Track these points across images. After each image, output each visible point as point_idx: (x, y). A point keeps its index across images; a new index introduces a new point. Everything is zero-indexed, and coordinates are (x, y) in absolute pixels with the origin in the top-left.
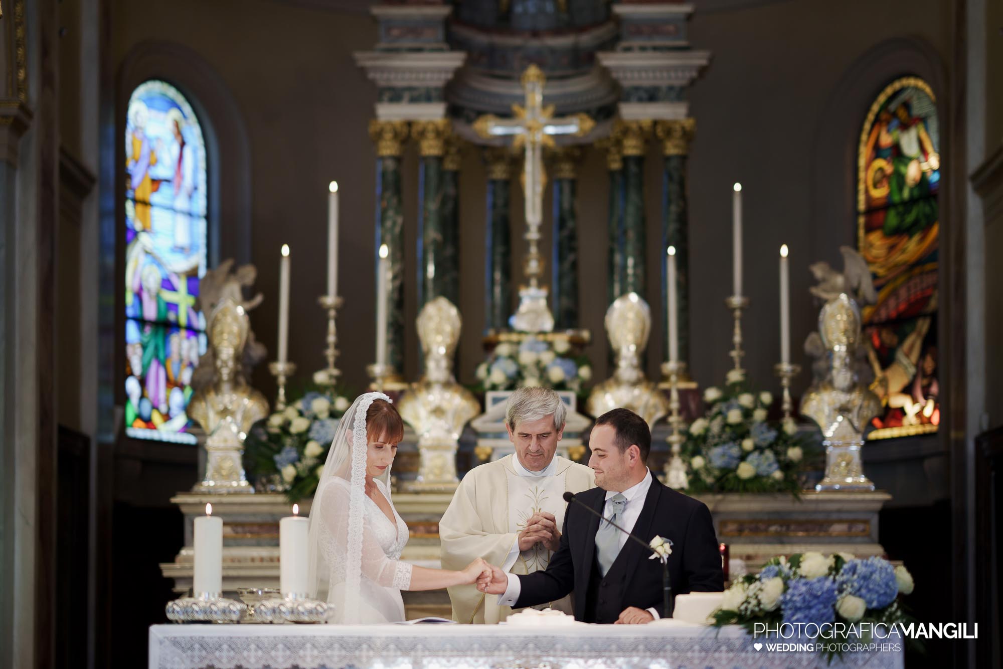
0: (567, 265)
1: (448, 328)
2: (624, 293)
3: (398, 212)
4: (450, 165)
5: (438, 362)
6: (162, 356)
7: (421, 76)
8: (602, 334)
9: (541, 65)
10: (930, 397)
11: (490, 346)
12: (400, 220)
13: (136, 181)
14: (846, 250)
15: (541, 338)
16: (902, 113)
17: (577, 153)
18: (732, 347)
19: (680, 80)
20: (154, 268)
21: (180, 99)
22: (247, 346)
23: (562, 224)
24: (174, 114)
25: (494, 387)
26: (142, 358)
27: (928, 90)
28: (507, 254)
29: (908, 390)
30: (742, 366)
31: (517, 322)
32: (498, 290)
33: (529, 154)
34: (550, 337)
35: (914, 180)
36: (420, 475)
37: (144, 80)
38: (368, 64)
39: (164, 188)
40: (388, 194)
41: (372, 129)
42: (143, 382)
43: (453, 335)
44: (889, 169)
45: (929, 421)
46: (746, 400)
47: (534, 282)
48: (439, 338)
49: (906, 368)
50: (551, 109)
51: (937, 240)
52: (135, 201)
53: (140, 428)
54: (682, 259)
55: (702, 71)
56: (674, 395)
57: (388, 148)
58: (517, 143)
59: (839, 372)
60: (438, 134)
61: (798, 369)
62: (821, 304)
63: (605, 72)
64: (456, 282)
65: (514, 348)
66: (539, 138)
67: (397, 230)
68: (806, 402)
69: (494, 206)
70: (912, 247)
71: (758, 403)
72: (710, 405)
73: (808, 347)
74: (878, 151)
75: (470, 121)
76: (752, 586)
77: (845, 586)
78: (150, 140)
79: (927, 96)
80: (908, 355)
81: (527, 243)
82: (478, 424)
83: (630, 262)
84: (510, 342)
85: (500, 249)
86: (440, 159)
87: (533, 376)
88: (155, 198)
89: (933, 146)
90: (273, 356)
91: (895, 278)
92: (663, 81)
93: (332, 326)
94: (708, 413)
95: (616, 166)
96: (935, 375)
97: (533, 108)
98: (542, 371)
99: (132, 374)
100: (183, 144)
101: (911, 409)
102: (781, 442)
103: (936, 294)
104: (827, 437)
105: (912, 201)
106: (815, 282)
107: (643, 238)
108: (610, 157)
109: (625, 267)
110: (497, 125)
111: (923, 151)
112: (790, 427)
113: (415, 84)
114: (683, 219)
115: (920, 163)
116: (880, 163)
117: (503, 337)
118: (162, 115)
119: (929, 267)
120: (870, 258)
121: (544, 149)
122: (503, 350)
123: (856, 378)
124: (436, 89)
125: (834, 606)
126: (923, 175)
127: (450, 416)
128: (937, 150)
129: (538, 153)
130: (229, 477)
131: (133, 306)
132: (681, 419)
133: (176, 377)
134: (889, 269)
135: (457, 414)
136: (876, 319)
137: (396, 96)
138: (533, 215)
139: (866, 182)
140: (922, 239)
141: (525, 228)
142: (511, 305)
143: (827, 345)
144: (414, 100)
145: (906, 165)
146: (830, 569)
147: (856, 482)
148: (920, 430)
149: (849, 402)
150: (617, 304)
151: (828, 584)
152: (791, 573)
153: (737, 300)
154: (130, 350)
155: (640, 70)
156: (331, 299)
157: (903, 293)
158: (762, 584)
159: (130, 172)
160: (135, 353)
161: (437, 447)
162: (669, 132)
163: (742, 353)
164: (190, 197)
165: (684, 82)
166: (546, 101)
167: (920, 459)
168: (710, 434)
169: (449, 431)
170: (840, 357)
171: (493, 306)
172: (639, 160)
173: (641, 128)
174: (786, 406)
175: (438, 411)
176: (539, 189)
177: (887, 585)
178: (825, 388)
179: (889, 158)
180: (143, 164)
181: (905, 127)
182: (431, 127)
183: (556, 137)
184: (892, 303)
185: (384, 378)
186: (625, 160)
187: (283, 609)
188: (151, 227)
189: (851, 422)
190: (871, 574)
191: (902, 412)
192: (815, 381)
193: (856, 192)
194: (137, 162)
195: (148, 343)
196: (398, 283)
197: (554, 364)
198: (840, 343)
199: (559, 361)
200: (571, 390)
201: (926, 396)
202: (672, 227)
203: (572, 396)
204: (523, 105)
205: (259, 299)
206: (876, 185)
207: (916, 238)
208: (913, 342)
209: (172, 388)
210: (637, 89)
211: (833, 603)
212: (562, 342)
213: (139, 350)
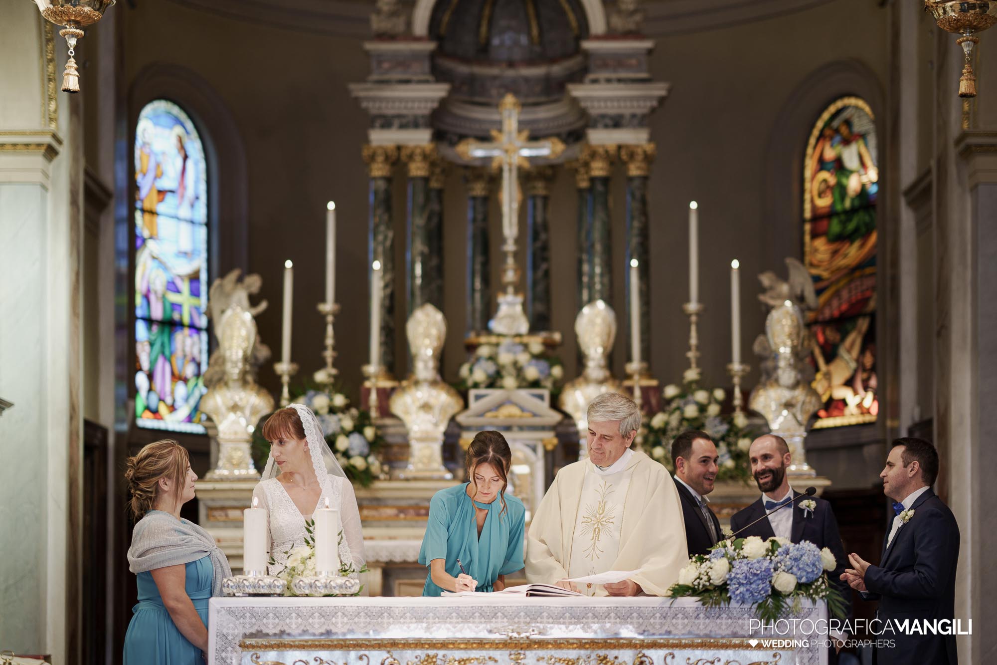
0: (540, 273)
1: (434, 332)
2: (591, 300)
3: (388, 228)
4: (434, 184)
5: (425, 362)
6: (167, 353)
7: (410, 105)
8: (572, 338)
9: (516, 93)
10: (869, 389)
11: (472, 348)
12: (390, 234)
13: (144, 192)
14: (790, 262)
15: (517, 340)
16: (844, 130)
17: (549, 172)
18: (689, 348)
19: (642, 108)
20: (161, 272)
21: (183, 116)
22: (255, 348)
23: (536, 236)
24: (178, 130)
25: (476, 385)
26: (150, 354)
27: (867, 109)
28: (486, 264)
29: (849, 383)
30: (698, 365)
31: (495, 325)
32: (478, 296)
33: (506, 175)
34: (526, 340)
35: (855, 191)
36: (410, 463)
37: (150, 100)
38: (362, 94)
39: (169, 198)
40: (379, 211)
41: (365, 153)
42: (150, 376)
43: (439, 338)
44: (832, 180)
45: (868, 411)
46: (701, 396)
47: (510, 290)
48: (427, 342)
49: (847, 363)
50: (525, 134)
51: (875, 246)
52: (143, 211)
53: (148, 418)
54: (644, 270)
55: (662, 100)
56: (637, 393)
57: (379, 170)
58: (495, 165)
59: (784, 372)
60: (425, 157)
61: (748, 368)
62: (769, 309)
63: (575, 101)
64: (441, 289)
65: (494, 349)
66: (515, 160)
67: (388, 243)
68: (754, 399)
69: (474, 220)
70: (853, 253)
71: (712, 399)
72: (669, 401)
73: (757, 348)
74: (822, 164)
75: (453, 144)
76: (704, 565)
77: (779, 565)
78: (156, 155)
79: (867, 114)
80: (849, 351)
81: (505, 255)
82: (462, 419)
83: (598, 270)
84: (489, 344)
85: (479, 259)
86: (426, 180)
87: (510, 375)
88: (161, 208)
89: (872, 160)
90: (277, 357)
91: (838, 281)
92: (626, 110)
93: (330, 330)
94: (667, 408)
95: (584, 184)
96: (873, 369)
97: (510, 133)
98: (519, 370)
99: (141, 369)
100: (186, 158)
101: (852, 400)
102: (732, 434)
103: (875, 296)
104: (773, 430)
105: (853, 211)
106: (764, 290)
107: (608, 251)
108: (579, 177)
109: (592, 276)
110: (477, 148)
111: (863, 164)
112: (740, 420)
113: (404, 112)
114: (644, 234)
115: (860, 175)
116: (824, 175)
117: (483, 339)
118: (167, 132)
119: (868, 270)
120: (815, 262)
121: (520, 169)
122: (484, 351)
123: (799, 377)
124: (423, 116)
125: (770, 582)
126: (863, 186)
127: (436, 411)
128: (876, 164)
129: (515, 174)
130: (238, 466)
131: (141, 307)
132: (643, 413)
133: (180, 372)
134: (833, 272)
135: (443, 409)
136: (821, 318)
137: (386, 123)
138: (510, 229)
139: (811, 192)
140: (862, 246)
141: (503, 240)
142: (490, 310)
143: (773, 347)
144: (403, 127)
145: (848, 177)
146: (767, 550)
147: (799, 470)
148: (860, 419)
149: (793, 398)
150: (586, 310)
151: (766, 564)
152: (736, 554)
153: (693, 306)
154: (139, 348)
155: (606, 99)
156: (328, 306)
157: (845, 294)
158: (712, 563)
159: (138, 184)
160: (144, 351)
161: (425, 439)
162: (632, 155)
163: (698, 354)
164: (192, 206)
165: (645, 111)
166: (522, 125)
167: (860, 446)
168: (669, 427)
169: (436, 425)
170: (785, 358)
171: (474, 310)
172: (605, 180)
173: (607, 152)
174: (737, 402)
175: (426, 407)
176: (515, 206)
177: (814, 565)
178: (771, 385)
179: (832, 170)
180: (150, 176)
181: (846, 142)
182: (418, 151)
183: (530, 159)
184: (835, 303)
185: (377, 377)
186: (593, 180)
187: (318, 584)
188: (157, 235)
189: (795, 416)
190: (802, 556)
191: (844, 402)
192: (763, 378)
193: (802, 201)
194: (144, 175)
195: (155, 340)
196: (389, 291)
197: (529, 364)
198: (785, 345)
199: (534, 362)
200: (544, 387)
201: (866, 388)
202: (635, 241)
203: (546, 393)
204: (500, 131)
205: (263, 306)
206: (821, 195)
207: (857, 244)
208: (854, 339)
209: (177, 382)
210: (603, 116)
211: (770, 579)
212: (536, 344)
213: (147, 348)
